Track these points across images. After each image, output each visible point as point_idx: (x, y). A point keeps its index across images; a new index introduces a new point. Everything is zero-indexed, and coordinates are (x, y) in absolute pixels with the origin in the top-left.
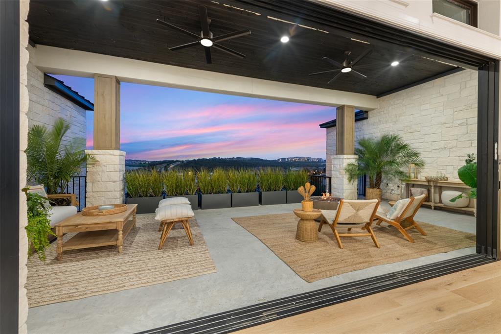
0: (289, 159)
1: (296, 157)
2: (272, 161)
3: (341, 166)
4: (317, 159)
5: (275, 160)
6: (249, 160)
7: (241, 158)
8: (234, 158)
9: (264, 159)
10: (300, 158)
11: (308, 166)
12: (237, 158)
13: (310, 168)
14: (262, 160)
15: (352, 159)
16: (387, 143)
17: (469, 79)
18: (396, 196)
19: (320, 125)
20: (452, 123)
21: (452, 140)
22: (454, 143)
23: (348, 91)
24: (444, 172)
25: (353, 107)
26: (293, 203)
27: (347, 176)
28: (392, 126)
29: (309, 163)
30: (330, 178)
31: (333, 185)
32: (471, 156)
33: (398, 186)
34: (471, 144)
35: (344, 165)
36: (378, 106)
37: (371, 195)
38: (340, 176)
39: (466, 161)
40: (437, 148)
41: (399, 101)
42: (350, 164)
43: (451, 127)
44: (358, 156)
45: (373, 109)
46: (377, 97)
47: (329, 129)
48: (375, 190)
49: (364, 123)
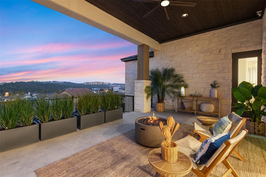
0: (91, 83)
1: (96, 82)
2: (80, 84)
3: (142, 88)
4: (108, 83)
5: (82, 84)
6: (62, 83)
7: (56, 82)
8: (50, 82)
9: (74, 83)
10: (98, 82)
12: (53, 82)
14: (73, 83)
15: (148, 83)
16: (168, 73)
17: (213, 37)
18: (171, 107)
19: (121, 59)
20: (204, 62)
21: (204, 73)
22: (204, 74)
23: (146, 34)
24: (199, 91)
25: (148, 47)
26: (111, 121)
27: (145, 95)
28: (169, 62)
29: (103, 85)
30: (133, 97)
31: (136, 102)
32: (215, 82)
33: (173, 101)
34: (214, 76)
35: (144, 87)
36: (160, 49)
37: (160, 107)
38: (142, 95)
39: (211, 85)
40: (195, 77)
41: (173, 47)
42: (147, 87)
43: (203, 65)
44: (151, 81)
45: (157, 51)
46: (160, 44)
47: (127, 62)
48: (162, 104)
49: (151, 60)
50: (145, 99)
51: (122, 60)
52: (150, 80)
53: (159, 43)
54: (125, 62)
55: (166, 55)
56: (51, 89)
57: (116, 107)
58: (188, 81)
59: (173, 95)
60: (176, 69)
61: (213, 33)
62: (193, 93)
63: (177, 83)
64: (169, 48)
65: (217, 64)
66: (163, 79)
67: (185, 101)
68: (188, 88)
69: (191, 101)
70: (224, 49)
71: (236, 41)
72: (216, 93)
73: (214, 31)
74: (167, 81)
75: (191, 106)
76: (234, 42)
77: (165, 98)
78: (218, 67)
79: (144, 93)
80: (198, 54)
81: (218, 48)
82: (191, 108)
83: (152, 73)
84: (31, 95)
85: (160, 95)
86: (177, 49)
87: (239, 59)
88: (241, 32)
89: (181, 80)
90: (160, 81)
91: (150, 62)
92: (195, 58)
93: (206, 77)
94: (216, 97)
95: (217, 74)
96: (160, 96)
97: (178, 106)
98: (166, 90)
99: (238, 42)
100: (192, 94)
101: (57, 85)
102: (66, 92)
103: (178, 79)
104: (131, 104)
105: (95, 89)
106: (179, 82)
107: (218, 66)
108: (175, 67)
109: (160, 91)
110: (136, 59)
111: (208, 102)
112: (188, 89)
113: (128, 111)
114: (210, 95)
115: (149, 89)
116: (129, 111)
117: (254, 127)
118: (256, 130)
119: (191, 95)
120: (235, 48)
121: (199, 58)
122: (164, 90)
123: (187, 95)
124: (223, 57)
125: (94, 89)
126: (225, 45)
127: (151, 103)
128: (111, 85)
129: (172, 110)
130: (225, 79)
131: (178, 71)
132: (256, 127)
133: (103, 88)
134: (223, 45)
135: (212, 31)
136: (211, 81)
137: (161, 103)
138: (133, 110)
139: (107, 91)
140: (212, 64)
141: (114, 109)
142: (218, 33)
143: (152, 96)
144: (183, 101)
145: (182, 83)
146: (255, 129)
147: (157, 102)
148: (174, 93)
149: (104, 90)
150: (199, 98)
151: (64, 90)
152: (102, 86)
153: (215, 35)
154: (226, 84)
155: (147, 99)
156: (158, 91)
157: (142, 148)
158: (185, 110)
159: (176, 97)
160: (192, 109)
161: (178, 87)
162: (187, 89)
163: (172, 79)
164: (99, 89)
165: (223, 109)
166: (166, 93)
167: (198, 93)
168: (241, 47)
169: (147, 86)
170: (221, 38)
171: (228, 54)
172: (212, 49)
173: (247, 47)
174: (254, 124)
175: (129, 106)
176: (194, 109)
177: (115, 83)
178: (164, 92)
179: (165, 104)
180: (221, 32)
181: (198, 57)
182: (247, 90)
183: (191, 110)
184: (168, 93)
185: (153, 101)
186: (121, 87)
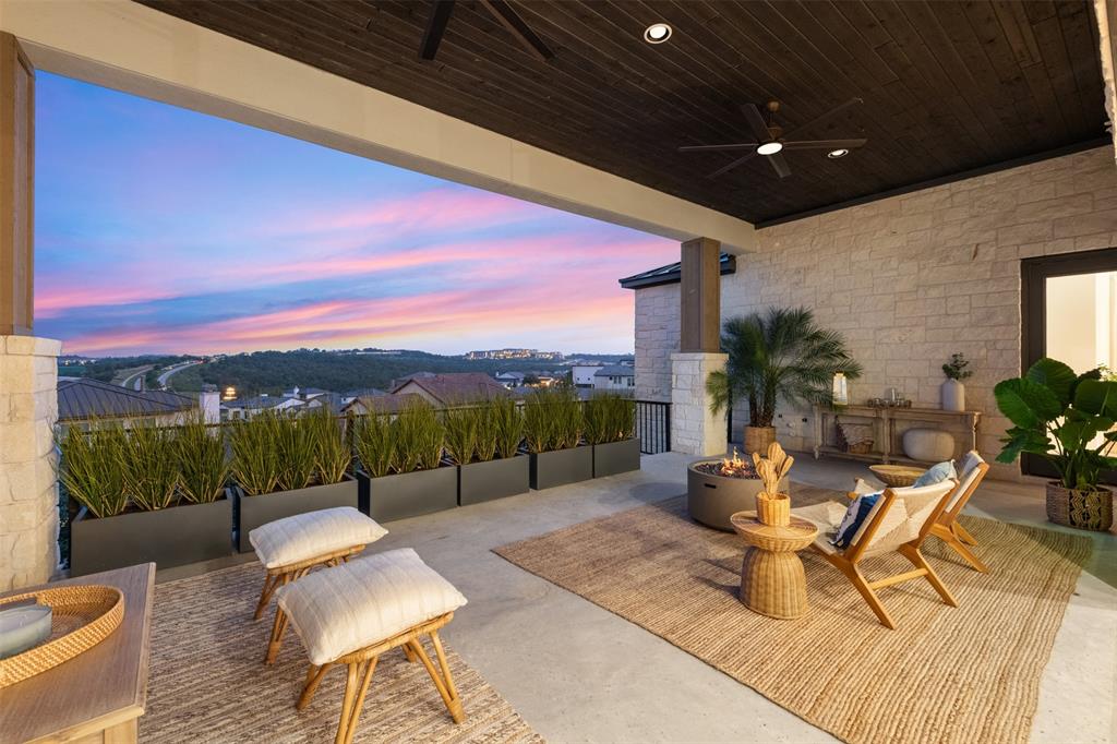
0: (493, 355)
1: (507, 350)
2: (452, 357)
3: (698, 378)
4: (551, 354)
5: (461, 357)
6: (396, 355)
7: (375, 350)
8: (357, 350)
9: (434, 353)
10: (515, 352)
11: (533, 368)
12: (366, 350)
13: (538, 373)
14: (430, 355)
15: (717, 362)
16: (787, 328)
17: (949, 206)
18: (800, 440)
19: (620, 281)
20: (917, 291)
21: (916, 325)
22: (919, 333)
23: (709, 207)
24: (901, 390)
25: (717, 244)
26: (608, 475)
27: (709, 400)
28: (789, 290)
29: (535, 361)
30: (668, 405)
31: (676, 421)
32: (958, 358)
33: (805, 420)
34: (954, 337)
35: (705, 376)
36: (758, 247)
37: (758, 441)
38: (696, 401)
39: (945, 368)
40: (886, 340)
41: (805, 239)
42: (714, 375)
43: (913, 300)
44: (728, 355)
45: (747, 252)
46: (756, 228)
47: (642, 290)
48: (765, 429)
49: (726, 283)
50: (708, 412)
51: (625, 283)
52: (723, 351)
53: (753, 226)
54: (633, 291)
55: (778, 267)
56: (360, 377)
57: (621, 435)
58: (858, 353)
59: (806, 402)
60: (815, 312)
61: (949, 190)
62: (878, 394)
63: (821, 362)
64: (789, 241)
65: (967, 297)
66: (771, 349)
67: (849, 421)
68: (858, 376)
69: (869, 422)
70: (992, 246)
71: (1033, 219)
72: (960, 394)
73: (954, 184)
74: (784, 354)
75: (871, 439)
76: (1028, 220)
77: (777, 412)
78: (968, 307)
79: (704, 394)
80: (894, 264)
81: (970, 243)
82: (870, 447)
83: (733, 327)
84: (302, 396)
85: (759, 401)
86: (818, 247)
87: (1048, 279)
88: (1052, 185)
89: (834, 352)
90: (760, 354)
91: (723, 292)
92: (886, 274)
93: (926, 342)
94: (962, 407)
95: (965, 330)
96: (758, 404)
97: (823, 440)
98: (778, 385)
99: (1044, 221)
100: (873, 397)
101: (379, 361)
102: (416, 386)
103: (822, 349)
104: (659, 430)
105: (506, 376)
106: (827, 357)
107: (971, 304)
108: (813, 307)
109: (757, 389)
110: (678, 280)
111: (933, 425)
112: (862, 379)
113: (649, 451)
114: (941, 403)
115: (720, 381)
116: (654, 451)
117: (1071, 505)
118: (1076, 511)
119: (870, 401)
120: (1029, 241)
121: (899, 275)
122: (771, 385)
123: (857, 403)
124: (989, 273)
125: (502, 377)
126: (994, 233)
127: (726, 427)
128: (562, 361)
129: (803, 452)
130: (995, 349)
131: (821, 322)
132: (1077, 505)
133: (536, 373)
134: (986, 231)
135: (947, 185)
136: (944, 356)
137: (764, 425)
138: (668, 449)
139: (548, 383)
140: (946, 298)
141: (615, 441)
142: (970, 191)
143: (730, 402)
144: (841, 420)
145: (839, 361)
146: (1072, 509)
147: (749, 422)
148: (809, 393)
149: (538, 382)
150: (897, 413)
151: (411, 381)
152: (529, 366)
153: (957, 199)
154: (1000, 366)
155: (715, 412)
156: (751, 388)
157: (708, 532)
158: (848, 453)
159: (815, 408)
160: (874, 449)
161: (824, 376)
162: (857, 380)
163: (801, 346)
164: (522, 376)
165: (990, 452)
166: (779, 394)
167: (897, 394)
168: (1054, 238)
169: (713, 370)
170: (980, 207)
171: (1007, 262)
172: (948, 245)
173: (1075, 237)
174: (1071, 493)
175: (649, 437)
176: (882, 450)
177: (576, 353)
178: (774, 391)
179: (777, 432)
180: (978, 186)
181: (895, 273)
182: (1045, 388)
183: (870, 452)
184: (787, 395)
185: (733, 421)
186: (601, 368)
